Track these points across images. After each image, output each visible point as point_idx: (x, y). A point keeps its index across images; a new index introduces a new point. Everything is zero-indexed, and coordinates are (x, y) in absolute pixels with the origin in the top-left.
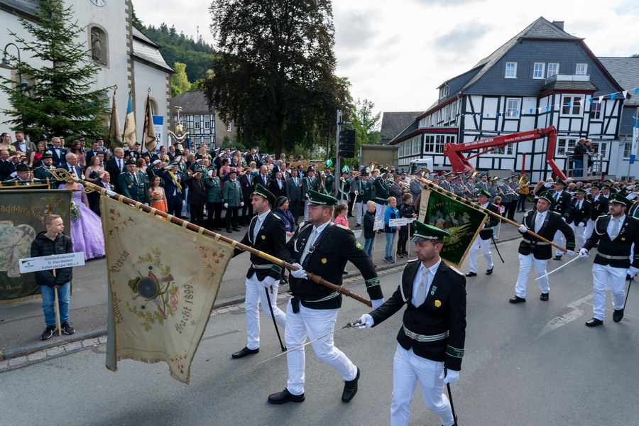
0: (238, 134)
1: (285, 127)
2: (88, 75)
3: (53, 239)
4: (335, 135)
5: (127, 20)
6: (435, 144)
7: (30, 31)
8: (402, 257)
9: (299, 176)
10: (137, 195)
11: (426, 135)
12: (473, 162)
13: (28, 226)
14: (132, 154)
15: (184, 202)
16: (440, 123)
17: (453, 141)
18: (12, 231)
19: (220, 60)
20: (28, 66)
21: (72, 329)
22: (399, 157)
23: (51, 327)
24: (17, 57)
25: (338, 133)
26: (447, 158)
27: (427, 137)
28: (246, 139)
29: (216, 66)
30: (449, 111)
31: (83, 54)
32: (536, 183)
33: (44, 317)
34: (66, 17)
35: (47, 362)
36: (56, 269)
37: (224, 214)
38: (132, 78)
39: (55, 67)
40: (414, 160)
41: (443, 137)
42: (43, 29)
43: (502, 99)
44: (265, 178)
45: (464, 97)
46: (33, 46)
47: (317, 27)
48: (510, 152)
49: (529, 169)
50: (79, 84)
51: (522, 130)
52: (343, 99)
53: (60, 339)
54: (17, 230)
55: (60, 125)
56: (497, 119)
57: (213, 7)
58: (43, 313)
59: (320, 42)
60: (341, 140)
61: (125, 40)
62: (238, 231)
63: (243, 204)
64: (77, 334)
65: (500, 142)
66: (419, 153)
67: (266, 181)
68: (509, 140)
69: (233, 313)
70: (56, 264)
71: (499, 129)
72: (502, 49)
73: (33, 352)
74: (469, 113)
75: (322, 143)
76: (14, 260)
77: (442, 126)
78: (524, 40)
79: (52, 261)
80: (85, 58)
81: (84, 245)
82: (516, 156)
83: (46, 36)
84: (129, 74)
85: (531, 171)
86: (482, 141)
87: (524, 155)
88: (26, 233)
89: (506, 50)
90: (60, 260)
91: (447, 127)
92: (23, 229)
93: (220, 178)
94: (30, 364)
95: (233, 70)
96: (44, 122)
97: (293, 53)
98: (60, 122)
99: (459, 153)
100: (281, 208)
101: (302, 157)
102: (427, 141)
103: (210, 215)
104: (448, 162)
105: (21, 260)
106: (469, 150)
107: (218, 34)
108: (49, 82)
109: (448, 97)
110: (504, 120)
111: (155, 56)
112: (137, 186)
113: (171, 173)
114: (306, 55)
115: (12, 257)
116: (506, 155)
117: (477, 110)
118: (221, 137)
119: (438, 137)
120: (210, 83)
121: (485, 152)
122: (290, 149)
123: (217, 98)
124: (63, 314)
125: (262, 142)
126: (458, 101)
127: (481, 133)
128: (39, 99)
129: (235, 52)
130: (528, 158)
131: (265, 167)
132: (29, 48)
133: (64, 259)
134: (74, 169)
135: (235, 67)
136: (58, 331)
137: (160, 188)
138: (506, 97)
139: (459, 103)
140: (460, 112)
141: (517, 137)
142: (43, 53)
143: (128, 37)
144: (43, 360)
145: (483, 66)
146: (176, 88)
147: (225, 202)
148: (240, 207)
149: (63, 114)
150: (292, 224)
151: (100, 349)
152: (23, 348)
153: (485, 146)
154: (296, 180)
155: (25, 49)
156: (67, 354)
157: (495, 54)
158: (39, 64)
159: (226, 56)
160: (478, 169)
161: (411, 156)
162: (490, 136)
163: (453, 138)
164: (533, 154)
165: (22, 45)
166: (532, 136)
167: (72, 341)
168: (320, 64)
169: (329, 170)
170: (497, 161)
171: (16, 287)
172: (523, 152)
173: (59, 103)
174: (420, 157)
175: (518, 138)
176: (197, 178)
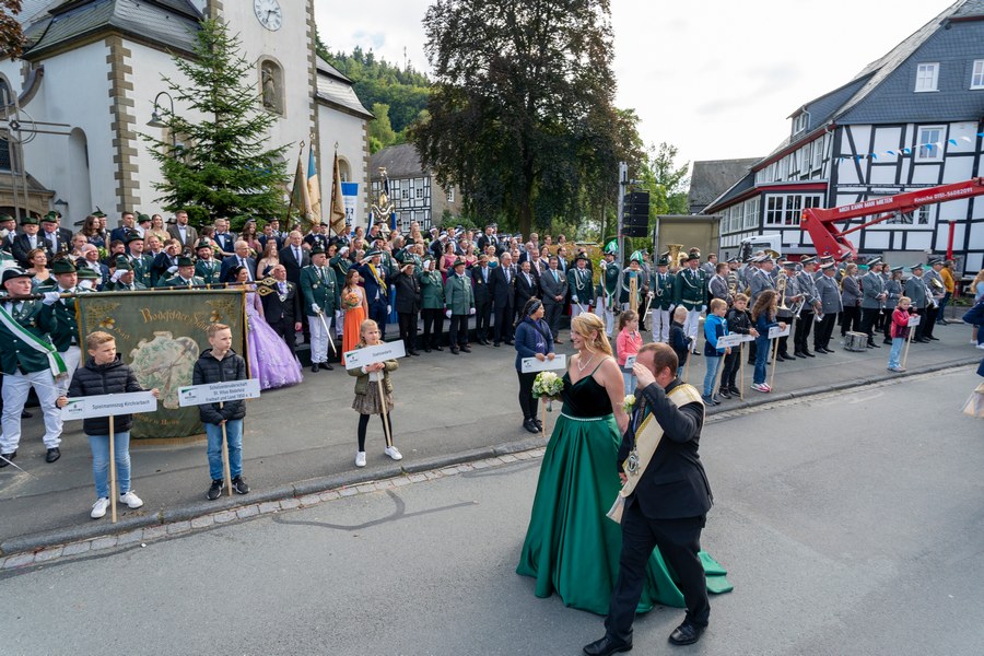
0: (466, 206)
1: (535, 193)
2: (259, 130)
3: (220, 358)
4: (615, 201)
5: (309, 46)
6: (784, 211)
7: (186, 74)
8: (730, 398)
9: (560, 268)
10: (325, 298)
11: (768, 196)
12: (853, 238)
13: (190, 339)
14: (317, 239)
15: (389, 308)
16: (792, 175)
17: (816, 204)
18: (170, 345)
19: (439, 95)
20: (184, 121)
21: (247, 486)
22: (721, 233)
23: (217, 483)
24: (170, 110)
25: (621, 198)
26: (806, 233)
27: (771, 199)
28: (478, 213)
29: (433, 104)
30: (809, 154)
31: (253, 101)
32: (976, 273)
33: (209, 469)
34: (231, 50)
35: (215, 531)
36: (224, 403)
37: (446, 326)
38: (315, 131)
39: (218, 121)
40: (747, 239)
41: (799, 198)
42: (202, 69)
43: (910, 129)
44: (508, 272)
45: (837, 128)
46: (190, 93)
47: (586, 33)
48: (923, 220)
49: (961, 248)
50: (249, 143)
51: (946, 181)
52: (627, 144)
53: (231, 499)
54: (175, 345)
55: (225, 201)
56: (899, 164)
57: (428, 18)
58: (207, 462)
59: (591, 56)
60: (625, 209)
61: (307, 76)
62: (469, 352)
63: (473, 310)
64: (253, 495)
65: (906, 203)
66: (757, 226)
67: (509, 277)
68: (923, 199)
69: (464, 474)
70: (224, 395)
71: (904, 180)
72: (909, 43)
73: (198, 517)
74: (847, 156)
75: (594, 216)
76: (171, 385)
77: (796, 180)
78: (951, 23)
79: (218, 390)
80: (256, 105)
81: (257, 369)
82: (936, 226)
83: (207, 78)
84: (312, 124)
85: (966, 251)
86: (871, 202)
87: (952, 224)
88: (187, 349)
89: (918, 44)
90: (228, 389)
91: (806, 181)
92: (184, 342)
93: (442, 273)
94: (194, 532)
95: (458, 109)
96: (205, 198)
97: (549, 76)
98: (224, 197)
99: (828, 225)
100: (533, 317)
101: (564, 238)
102: (771, 206)
103: (427, 327)
104: (808, 239)
105: (180, 389)
106: (846, 219)
107: (436, 58)
108: (210, 142)
109: (808, 132)
110: (913, 165)
111: (348, 96)
112: (325, 286)
113: (372, 266)
114: (569, 78)
115: (169, 380)
116: (916, 225)
117: (863, 149)
118: (439, 211)
119: (790, 198)
120: (424, 130)
121: (876, 222)
122: (543, 225)
123: (434, 152)
124: (233, 464)
125: (503, 217)
126: (827, 137)
127: (869, 188)
128: (196, 167)
129: (461, 81)
130: (960, 229)
131: (507, 255)
132: (186, 97)
133: (233, 389)
134: (245, 262)
135: (460, 104)
136: (227, 488)
137: (358, 288)
138: (917, 124)
139: (828, 140)
140: (830, 156)
141: (939, 192)
142: (202, 102)
143: (310, 72)
144: (210, 528)
145: (873, 74)
146: (375, 141)
147: (448, 308)
148: (470, 316)
149: (228, 186)
150: (548, 341)
151: (282, 517)
152: (184, 510)
153: (876, 211)
154: (556, 274)
155: (180, 98)
156: (239, 521)
157: (896, 52)
158: (198, 118)
159: (447, 88)
160: (862, 250)
161: (742, 232)
162: (886, 194)
163: (817, 199)
164: (969, 221)
165: (177, 94)
166: (970, 190)
167: (246, 504)
168: (590, 91)
169: (611, 258)
170: (898, 237)
171: (174, 422)
172: (951, 219)
173: (223, 170)
174: (757, 232)
175: (941, 195)
176: (408, 273)
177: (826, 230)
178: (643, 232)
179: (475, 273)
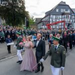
177: (49, 26)
178: (28, 26)
179: (4, 32)
